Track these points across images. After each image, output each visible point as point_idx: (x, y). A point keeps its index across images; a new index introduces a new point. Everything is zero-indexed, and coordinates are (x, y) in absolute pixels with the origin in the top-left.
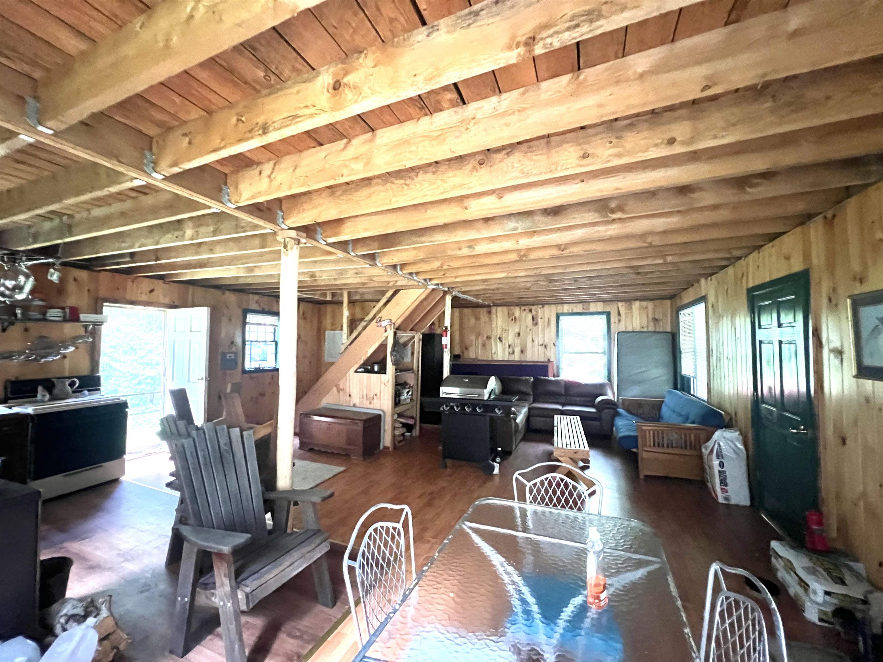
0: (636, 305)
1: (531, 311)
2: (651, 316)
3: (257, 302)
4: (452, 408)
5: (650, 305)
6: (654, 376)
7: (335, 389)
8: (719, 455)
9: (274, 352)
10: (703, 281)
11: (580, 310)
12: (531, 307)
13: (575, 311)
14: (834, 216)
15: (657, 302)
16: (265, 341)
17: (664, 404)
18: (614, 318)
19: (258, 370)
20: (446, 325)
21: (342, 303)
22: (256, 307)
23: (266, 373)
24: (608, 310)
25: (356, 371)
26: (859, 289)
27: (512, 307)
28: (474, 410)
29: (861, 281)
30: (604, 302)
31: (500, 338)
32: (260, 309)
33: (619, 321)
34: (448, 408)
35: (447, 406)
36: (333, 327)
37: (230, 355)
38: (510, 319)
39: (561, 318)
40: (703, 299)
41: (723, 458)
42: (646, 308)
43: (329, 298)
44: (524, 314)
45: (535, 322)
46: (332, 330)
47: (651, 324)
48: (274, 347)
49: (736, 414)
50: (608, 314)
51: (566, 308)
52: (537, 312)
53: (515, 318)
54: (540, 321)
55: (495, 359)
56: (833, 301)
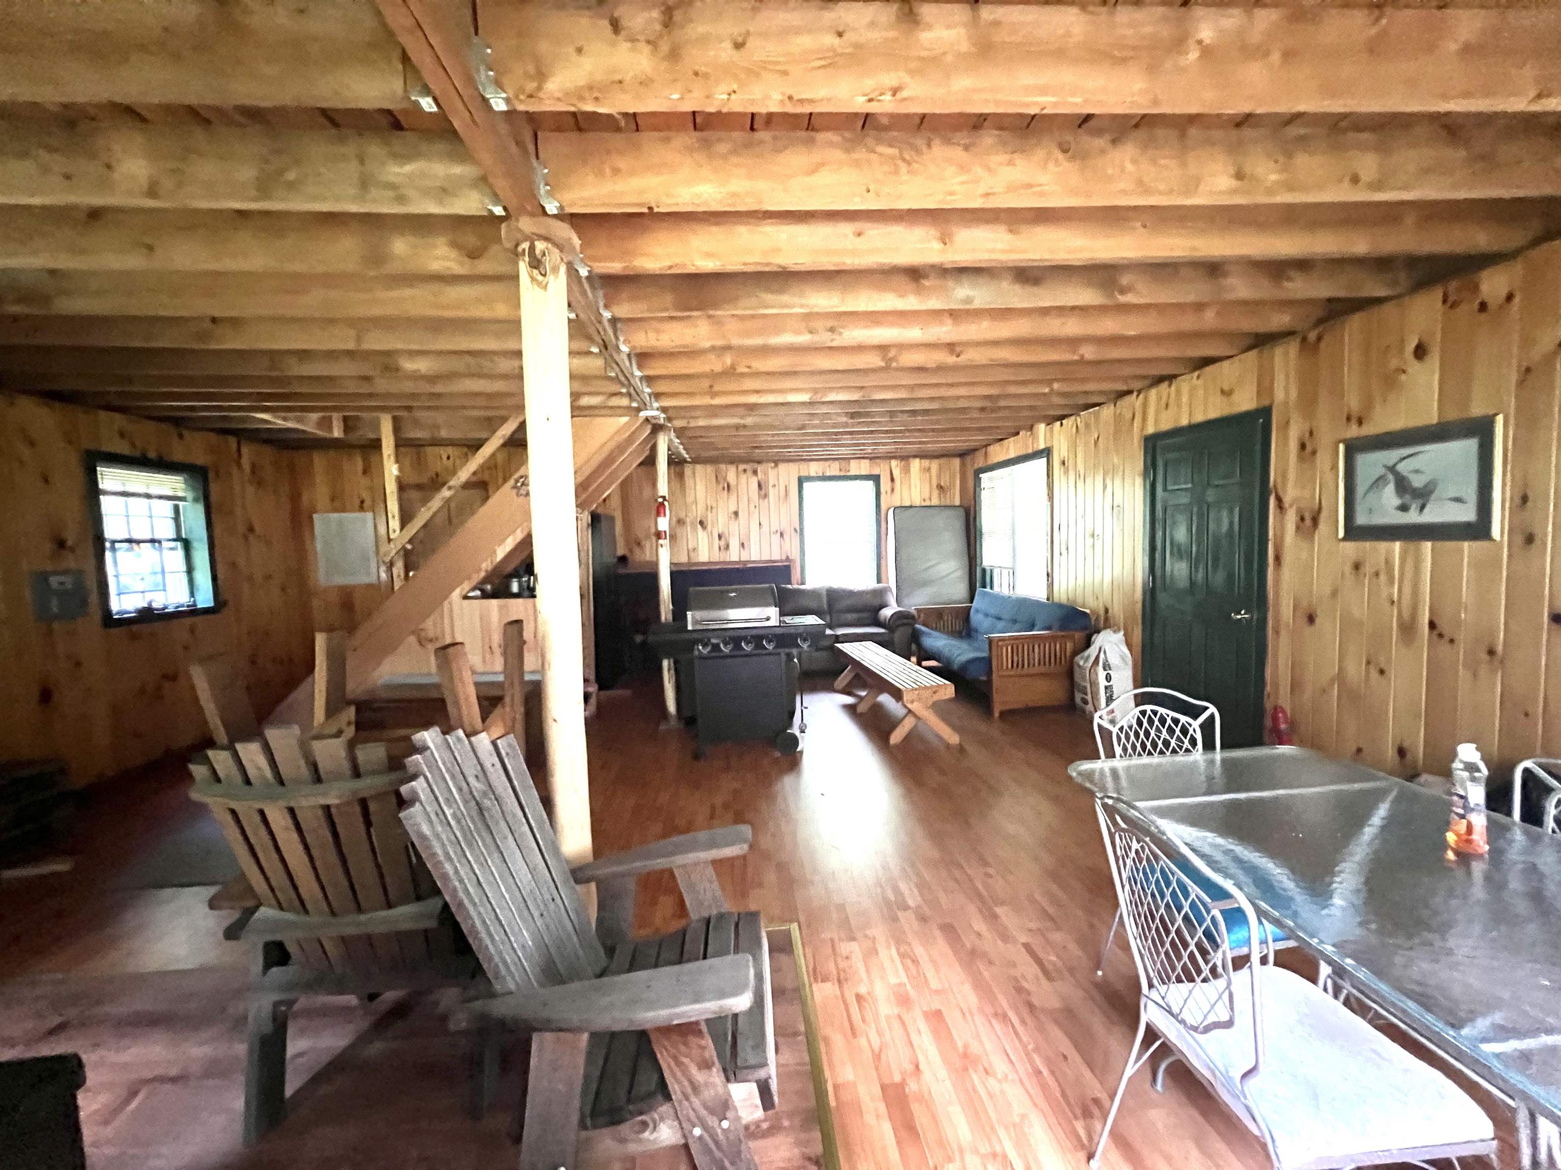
0: (916, 464)
1: (755, 472)
2: (935, 483)
3: (122, 435)
4: (716, 647)
5: (935, 465)
6: (944, 574)
7: (412, 639)
8: (1107, 666)
9: (183, 567)
10: (1042, 427)
11: (837, 473)
12: (756, 465)
13: (828, 474)
14: (1319, 339)
15: (942, 461)
16: (153, 541)
17: (972, 611)
18: (885, 484)
19: (147, 615)
20: (661, 494)
21: (376, 445)
22: (121, 448)
23: (175, 622)
24: (876, 471)
25: (466, 597)
26: (1354, 431)
27: (723, 466)
28: (738, 646)
29: (1360, 422)
30: (871, 459)
31: (701, 523)
32: (137, 454)
33: (893, 490)
34: (709, 649)
35: (704, 646)
36: (337, 504)
37: (62, 578)
38: (721, 486)
39: (805, 485)
40: (1047, 453)
41: (1110, 669)
42: (929, 469)
43: (337, 432)
44: (743, 478)
45: (763, 493)
46: (336, 510)
47: (936, 493)
48: (180, 553)
49: (1107, 611)
50: (876, 479)
51: (814, 469)
52: (766, 474)
53: (728, 486)
54: (772, 492)
55: (694, 560)
56: (1309, 448)
